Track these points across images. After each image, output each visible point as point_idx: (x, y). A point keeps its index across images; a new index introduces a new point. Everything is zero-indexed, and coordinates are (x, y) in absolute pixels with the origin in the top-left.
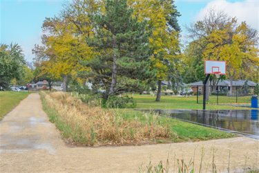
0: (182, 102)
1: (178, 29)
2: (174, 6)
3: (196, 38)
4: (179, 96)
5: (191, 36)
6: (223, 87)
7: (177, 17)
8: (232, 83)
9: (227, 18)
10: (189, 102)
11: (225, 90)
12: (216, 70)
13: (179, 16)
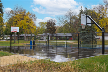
0: (4, 43)
1: (2, 13)
2: (1, 3)
3: (10, 17)
4: (4, 40)
5: (8, 16)
6: (23, 37)
7: (2, 8)
8: (26, 35)
9: (22, 10)
10: (7, 43)
11: (23, 38)
12: (15, 30)
13: (3, 7)
